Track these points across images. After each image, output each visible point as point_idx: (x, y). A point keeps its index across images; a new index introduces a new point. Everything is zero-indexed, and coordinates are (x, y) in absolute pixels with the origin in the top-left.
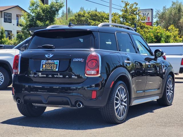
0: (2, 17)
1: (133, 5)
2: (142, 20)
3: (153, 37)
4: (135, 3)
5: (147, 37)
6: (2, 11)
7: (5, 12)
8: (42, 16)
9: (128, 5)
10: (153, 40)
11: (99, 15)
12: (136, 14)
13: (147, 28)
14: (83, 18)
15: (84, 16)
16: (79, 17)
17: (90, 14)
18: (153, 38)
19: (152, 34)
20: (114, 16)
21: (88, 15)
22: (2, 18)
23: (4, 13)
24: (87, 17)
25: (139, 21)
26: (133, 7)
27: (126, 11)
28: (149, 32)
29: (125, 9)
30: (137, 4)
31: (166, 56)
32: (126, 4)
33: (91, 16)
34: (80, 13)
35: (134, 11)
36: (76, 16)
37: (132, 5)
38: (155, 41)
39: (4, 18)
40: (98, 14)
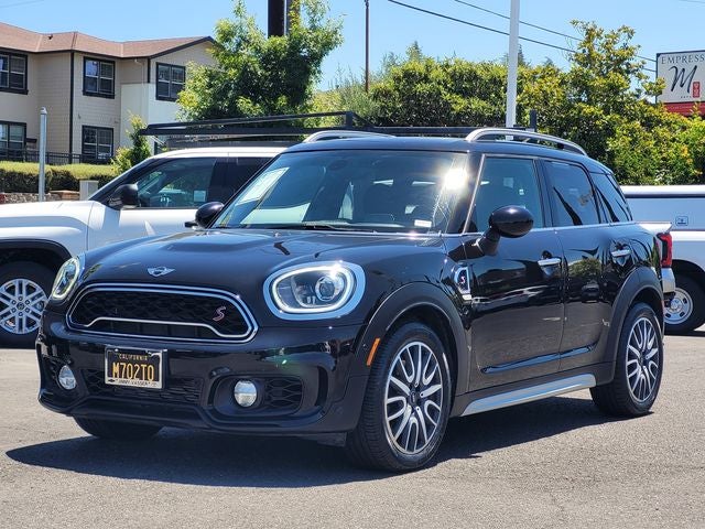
0: (149, 82)
1: (617, 36)
2: (647, 93)
3: (689, 161)
4: (625, 29)
5: (664, 159)
6: (149, 59)
7: (160, 60)
8: (259, 79)
9: (598, 35)
10: (687, 173)
11: (486, 77)
12: (628, 72)
13: (668, 124)
14: (421, 88)
15: (426, 79)
16: (410, 83)
17: (449, 70)
18: (688, 166)
19: (685, 147)
20: (543, 77)
21: (442, 76)
22: (150, 85)
23: (158, 64)
24: (439, 83)
25: (638, 96)
26: (615, 43)
27: (588, 60)
28: (674, 140)
29: (584, 51)
30: (631, 34)
31: (672, 233)
32: (590, 35)
33: (452, 77)
34: (411, 67)
35: (621, 61)
36: (398, 79)
37: (614, 37)
38: (694, 177)
39: (157, 83)
40: (479, 73)
